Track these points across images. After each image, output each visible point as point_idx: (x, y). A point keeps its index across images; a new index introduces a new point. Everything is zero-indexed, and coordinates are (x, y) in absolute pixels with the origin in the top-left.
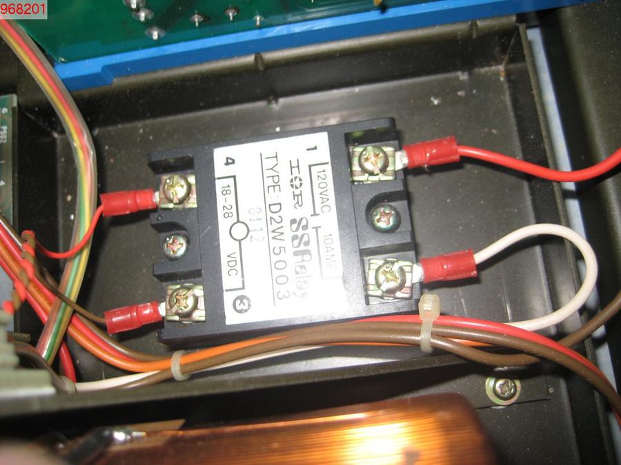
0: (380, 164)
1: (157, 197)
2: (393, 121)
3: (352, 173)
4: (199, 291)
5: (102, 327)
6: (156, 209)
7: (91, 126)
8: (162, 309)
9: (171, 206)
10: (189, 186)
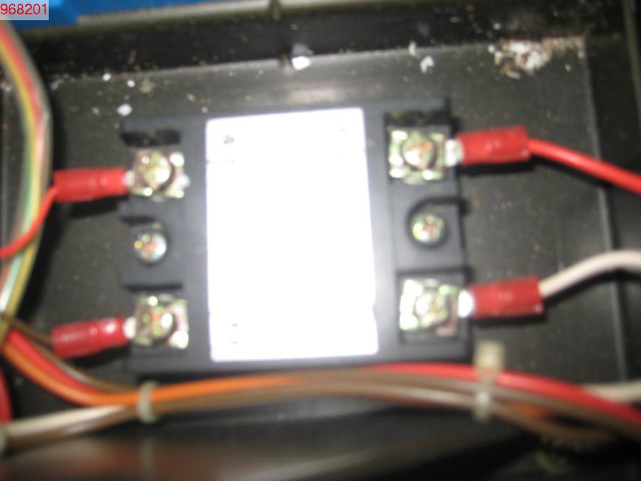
0: (427, 158)
1: (129, 179)
2: (448, 101)
3: (388, 166)
4: (179, 309)
5: (50, 348)
6: (126, 196)
7: (46, 78)
8: (130, 329)
9: (148, 192)
10: (173, 168)
